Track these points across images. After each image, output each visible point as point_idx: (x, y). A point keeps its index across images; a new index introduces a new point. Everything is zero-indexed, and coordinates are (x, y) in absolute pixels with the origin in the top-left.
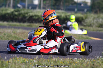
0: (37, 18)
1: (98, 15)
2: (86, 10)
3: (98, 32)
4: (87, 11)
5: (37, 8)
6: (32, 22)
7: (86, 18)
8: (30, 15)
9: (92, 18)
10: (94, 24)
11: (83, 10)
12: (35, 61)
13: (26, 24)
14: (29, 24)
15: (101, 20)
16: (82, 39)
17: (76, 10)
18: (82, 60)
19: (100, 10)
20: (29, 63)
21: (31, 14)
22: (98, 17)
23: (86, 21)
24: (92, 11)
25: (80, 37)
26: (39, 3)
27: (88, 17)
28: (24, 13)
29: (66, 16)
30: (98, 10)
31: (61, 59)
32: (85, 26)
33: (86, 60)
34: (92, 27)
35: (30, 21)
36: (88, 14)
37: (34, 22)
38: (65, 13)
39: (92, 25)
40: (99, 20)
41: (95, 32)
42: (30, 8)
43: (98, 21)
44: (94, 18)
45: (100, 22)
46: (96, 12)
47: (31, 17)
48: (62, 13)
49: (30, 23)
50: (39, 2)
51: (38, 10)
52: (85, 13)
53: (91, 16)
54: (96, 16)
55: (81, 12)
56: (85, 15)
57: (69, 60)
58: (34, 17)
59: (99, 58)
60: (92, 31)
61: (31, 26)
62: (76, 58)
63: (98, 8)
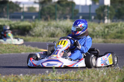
1: (49, 22)
2: (34, 17)
4: (36, 18)
7: (34, 26)
9: (41, 26)
10: (44, 33)
11: (31, 18)
15: (52, 28)
16: (30, 52)
17: (22, 17)
18: (29, 77)
19: (51, 16)
22: (49, 25)
23: (34, 31)
24: (41, 18)
25: (28, 49)
27: (36, 25)
29: (10, 25)
30: (48, 16)
32: (33, 36)
33: (34, 77)
34: (42, 36)
36: (37, 22)
38: (9, 21)
39: (42, 34)
40: (50, 28)
43: (49, 29)
44: (44, 26)
45: (52, 31)
46: (46, 19)
48: (6, 21)
52: (33, 21)
54: (46, 24)
55: (28, 20)
56: (33, 23)
57: (14, 76)
59: (49, 73)
62: (21, 75)
63: (49, 14)
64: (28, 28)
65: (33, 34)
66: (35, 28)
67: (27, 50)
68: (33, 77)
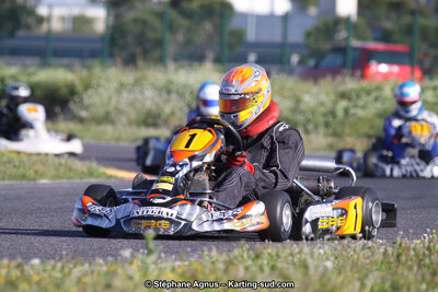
1: (139, 74)
7: (87, 87)
9: (114, 85)
10: (120, 112)
15: (149, 93)
18: (63, 268)
19: (145, 53)
22: (137, 82)
23: (87, 101)
24: (111, 56)
25: (62, 169)
27: (94, 82)
30: (138, 50)
32: (81, 120)
33: (79, 268)
34: (113, 122)
36: (97, 71)
39: (113, 115)
40: (142, 92)
41: (125, 144)
43: (139, 97)
44: (122, 85)
45: (148, 103)
46: (130, 61)
53: (108, 80)
54: (128, 76)
55: (65, 61)
56: (84, 73)
57: (9, 266)
59: (132, 255)
62: (36, 261)
63: (140, 42)
64: (64, 91)
65: (83, 114)
66: (90, 92)
67: (57, 170)
68: (77, 271)
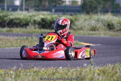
0: (18, 21)
1: (90, 16)
3: (90, 36)
5: (19, 10)
6: (13, 27)
8: (9, 18)
9: (83, 20)
10: (85, 27)
12: (12, 72)
13: (5, 29)
14: (9, 29)
15: (93, 22)
18: (68, 69)
19: (92, 10)
20: (5, 74)
21: (11, 17)
23: (76, 24)
24: (83, 11)
26: (20, 4)
27: (78, 19)
28: (3, 16)
29: (52, 19)
30: (90, 10)
31: (43, 69)
32: (74, 29)
33: (73, 69)
34: (83, 30)
35: (10, 26)
36: (78, 15)
37: (15, 26)
38: (51, 15)
39: (83, 28)
41: (86, 36)
42: (10, 9)
43: (90, 23)
44: (85, 20)
45: (93, 25)
46: (88, 13)
47: (12, 20)
49: (10, 27)
50: (20, 2)
51: (19, 12)
53: (82, 18)
54: (87, 17)
56: (75, 16)
58: (15, 21)
60: (83, 35)
61: (12, 31)
63: (90, 7)
65: (75, 28)
66: (77, 22)
